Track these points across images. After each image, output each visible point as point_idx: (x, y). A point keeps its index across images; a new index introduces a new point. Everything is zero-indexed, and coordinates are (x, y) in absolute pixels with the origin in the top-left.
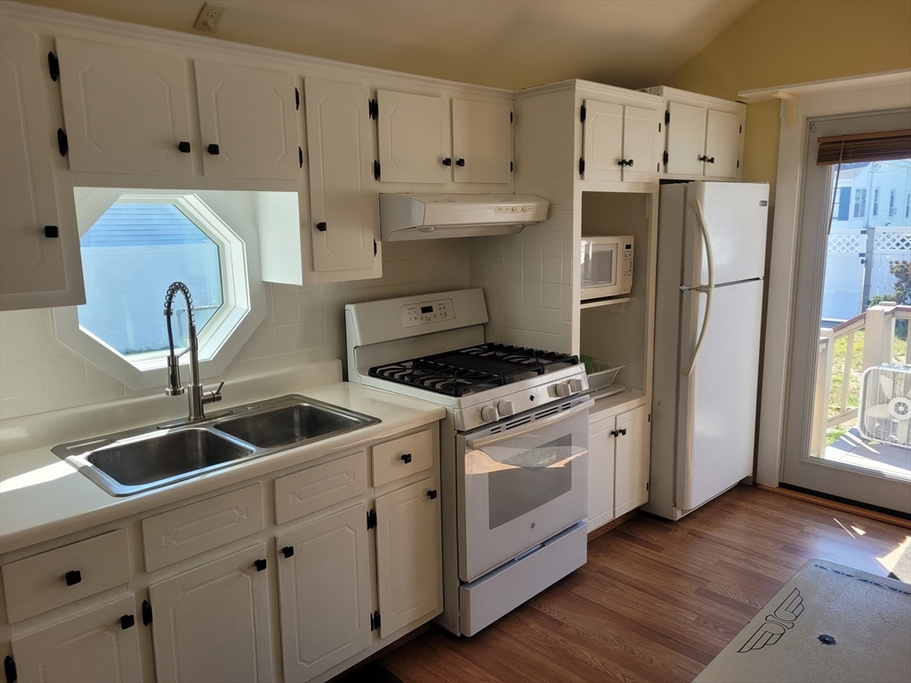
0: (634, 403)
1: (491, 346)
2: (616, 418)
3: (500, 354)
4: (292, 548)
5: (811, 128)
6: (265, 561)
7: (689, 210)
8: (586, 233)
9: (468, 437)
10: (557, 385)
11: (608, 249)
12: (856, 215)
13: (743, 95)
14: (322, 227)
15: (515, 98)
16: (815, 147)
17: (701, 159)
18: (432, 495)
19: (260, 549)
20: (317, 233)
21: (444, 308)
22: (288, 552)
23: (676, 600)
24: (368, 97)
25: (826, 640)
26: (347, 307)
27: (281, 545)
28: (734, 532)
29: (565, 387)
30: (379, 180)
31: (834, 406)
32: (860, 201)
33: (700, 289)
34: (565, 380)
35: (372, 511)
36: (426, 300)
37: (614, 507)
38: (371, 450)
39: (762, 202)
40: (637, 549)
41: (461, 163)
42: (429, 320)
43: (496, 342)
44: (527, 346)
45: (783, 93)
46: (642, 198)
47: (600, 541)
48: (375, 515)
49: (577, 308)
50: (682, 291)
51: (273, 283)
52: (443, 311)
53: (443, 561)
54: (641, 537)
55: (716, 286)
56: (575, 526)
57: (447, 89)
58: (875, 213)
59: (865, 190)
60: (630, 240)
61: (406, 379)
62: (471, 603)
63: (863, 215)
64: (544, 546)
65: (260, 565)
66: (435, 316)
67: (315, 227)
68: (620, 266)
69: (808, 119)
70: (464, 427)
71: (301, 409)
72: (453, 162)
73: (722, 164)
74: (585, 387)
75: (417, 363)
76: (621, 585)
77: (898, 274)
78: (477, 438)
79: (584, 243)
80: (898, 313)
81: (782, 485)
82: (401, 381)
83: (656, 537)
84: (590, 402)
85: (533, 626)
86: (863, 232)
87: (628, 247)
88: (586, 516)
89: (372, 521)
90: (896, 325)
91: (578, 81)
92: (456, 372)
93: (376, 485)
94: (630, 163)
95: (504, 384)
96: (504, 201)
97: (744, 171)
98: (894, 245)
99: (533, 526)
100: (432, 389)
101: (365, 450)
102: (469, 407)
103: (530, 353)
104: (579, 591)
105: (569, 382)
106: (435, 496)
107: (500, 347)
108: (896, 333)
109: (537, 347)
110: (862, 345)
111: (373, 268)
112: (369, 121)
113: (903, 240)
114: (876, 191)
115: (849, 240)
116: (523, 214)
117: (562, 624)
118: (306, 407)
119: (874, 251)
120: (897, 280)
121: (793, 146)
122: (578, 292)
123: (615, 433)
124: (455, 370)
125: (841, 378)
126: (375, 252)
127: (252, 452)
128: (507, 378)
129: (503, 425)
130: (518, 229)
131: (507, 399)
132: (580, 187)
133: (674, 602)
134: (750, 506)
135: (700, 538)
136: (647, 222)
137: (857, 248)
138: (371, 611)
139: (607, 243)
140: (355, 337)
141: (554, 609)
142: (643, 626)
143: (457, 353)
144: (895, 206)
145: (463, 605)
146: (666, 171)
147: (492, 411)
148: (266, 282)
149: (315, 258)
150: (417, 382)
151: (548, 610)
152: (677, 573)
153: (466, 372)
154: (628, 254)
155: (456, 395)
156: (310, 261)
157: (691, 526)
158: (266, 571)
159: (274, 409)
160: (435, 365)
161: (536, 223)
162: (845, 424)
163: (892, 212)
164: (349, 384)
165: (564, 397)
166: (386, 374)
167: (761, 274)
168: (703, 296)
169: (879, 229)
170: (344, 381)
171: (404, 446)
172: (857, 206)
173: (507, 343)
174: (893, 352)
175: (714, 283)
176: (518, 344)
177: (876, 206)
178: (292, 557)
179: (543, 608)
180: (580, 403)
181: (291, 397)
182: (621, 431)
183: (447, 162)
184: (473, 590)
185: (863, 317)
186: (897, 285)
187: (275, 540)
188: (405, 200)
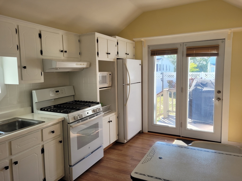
0: (114, 114)
1: (76, 101)
2: (109, 118)
3: (78, 103)
4: (17, 162)
5: (149, 48)
6: (8, 166)
7: (124, 65)
8: (100, 71)
9: (71, 125)
10: (94, 110)
11: (105, 75)
12: (159, 70)
13: (134, 39)
14: (25, 67)
15: (80, 36)
16: (150, 52)
17: (126, 54)
18: (61, 142)
19: (7, 163)
20: (23, 69)
21: (62, 91)
22: (16, 163)
23: (126, 162)
24: (39, 32)
25: (160, 158)
26: (33, 91)
27: (13, 161)
28: (138, 144)
29: (96, 110)
30: (42, 55)
31: (158, 114)
32: (160, 67)
33: (128, 85)
34: (96, 108)
35: (43, 148)
36: (57, 89)
37: (110, 141)
38: (42, 130)
39: (140, 64)
40: (116, 151)
41: (66, 52)
42: (58, 94)
43: (77, 100)
44: (86, 100)
45: (142, 39)
46: (113, 62)
47: (107, 151)
48: (44, 149)
49: (98, 90)
50: (123, 85)
51: (8, 84)
52: (62, 92)
53: (64, 161)
54: (117, 148)
55: (131, 84)
56: (100, 147)
57: (61, 32)
58: (163, 70)
59: (161, 65)
60: (110, 73)
61: (52, 110)
62: (73, 171)
63: (161, 70)
64: (92, 153)
65: (7, 168)
66: (60, 93)
67: (22, 68)
68: (108, 79)
69: (148, 46)
70: (70, 122)
71: (19, 121)
72: (64, 51)
73: (131, 55)
74: (101, 110)
75: (55, 106)
76: (112, 161)
77: (169, 83)
78: (73, 124)
79: (99, 73)
80: (169, 90)
81: (149, 132)
82: (50, 111)
83: (120, 148)
84: (103, 114)
85: (90, 175)
86: (161, 74)
87: (110, 75)
88: (103, 144)
89: (43, 151)
90: (169, 94)
91: (96, 33)
92: (66, 108)
93: (44, 141)
94: (110, 54)
95: (80, 110)
96: (78, 62)
97: (135, 57)
98: (167, 76)
99: (89, 148)
100: (60, 112)
101: (40, 130)
102: (71, 116)
103: (87, 102)
104: (102, 164)
105: (97, 108)
106: (62, 142)
107: (78, 101)
108: (169, 96)
109: (88, 101)
110: (163, 100)
111: (41, 80)
112: (39, 39)
113: (169, 75)
114: (163, 65)
115: (158, 76)
116: (83, 65)
117: (98, 173)
118: (20, 121)
119: (164, 78)
120: (169, 84)
121: (145, 52)
122: (99, 86)
123: (109, 122)
124: (66, 107)
125: (159, 107)
126: (42, 75)
127: (3, 134)
128: (81, 108)
129: (80, 121)
130: (82, 69)
131: (81, 114)
132: (98, 59)
133: (126, 163)
134: (142, 137)
135: (131, 146)
136: (114, 68)
137: (160, 77)
138: (43, 178)
139: (105, 73)
140: (35, 100)
141: (96, 170)
142: (118, 170)
143: (66, 103)
144: (167, 68)
145: (70, 173)
146: (118, 56)
147: (77, 117)
148: (6, 84)
149: (23, 76)
150: (55, 111)
151: (94, 170)
152: (126, 156)
153: (69, 107)
154: (110, 76)
155: (67, 113)
156: (21, 77)
157: (128, 144)
158: (9, 170)
159: (9, 122)
160: (60, 106)
161: (87, 68)
162: (160, 116)
163: (167, 70)
164: (34, 114)
165: (96, 113)
166: (46, 110)
167: (141, 81)
168: (128, 86)
169: (164, 73)
170: (32, 113)
171: (52, 129)
172: (159, 68)
173: (80, 100)
174: (169, 101)
175: (130, 83)
176: (83, 100)
177: (163, 68)
178: (17, 164)
179: (93, 170)
180: (100, 114)
181: (15, 118)
182: (111, 121)
183: (62, 51)
184: (73, 168)
185: (162, 91)
186: (169, 85)
187: (11, 160)
188: (50, 61)
